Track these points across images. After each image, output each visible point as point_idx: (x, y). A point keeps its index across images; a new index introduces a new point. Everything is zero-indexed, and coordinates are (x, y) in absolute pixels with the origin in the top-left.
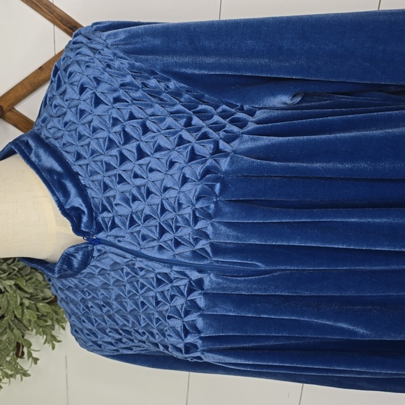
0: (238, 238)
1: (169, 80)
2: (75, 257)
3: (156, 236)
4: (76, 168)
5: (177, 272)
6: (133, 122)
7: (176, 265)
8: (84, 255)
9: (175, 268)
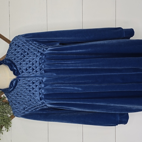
0: (49, 68)
1: (34, 42)
2: (13, 82)
3: (32, 71)
4: (14, 62)
5: (37, 79)
6: (26, 49)
7: (37, 77)
8: (16, 81)
9: (37, 78)
